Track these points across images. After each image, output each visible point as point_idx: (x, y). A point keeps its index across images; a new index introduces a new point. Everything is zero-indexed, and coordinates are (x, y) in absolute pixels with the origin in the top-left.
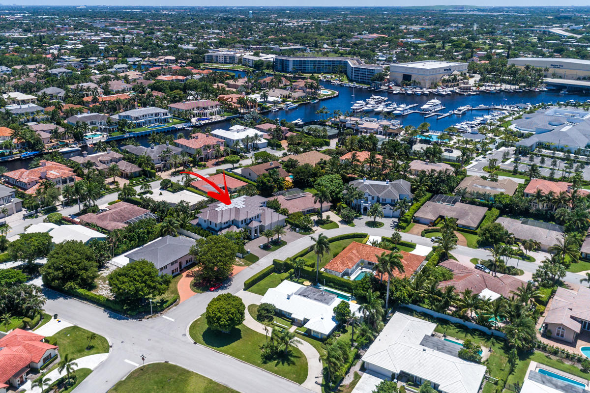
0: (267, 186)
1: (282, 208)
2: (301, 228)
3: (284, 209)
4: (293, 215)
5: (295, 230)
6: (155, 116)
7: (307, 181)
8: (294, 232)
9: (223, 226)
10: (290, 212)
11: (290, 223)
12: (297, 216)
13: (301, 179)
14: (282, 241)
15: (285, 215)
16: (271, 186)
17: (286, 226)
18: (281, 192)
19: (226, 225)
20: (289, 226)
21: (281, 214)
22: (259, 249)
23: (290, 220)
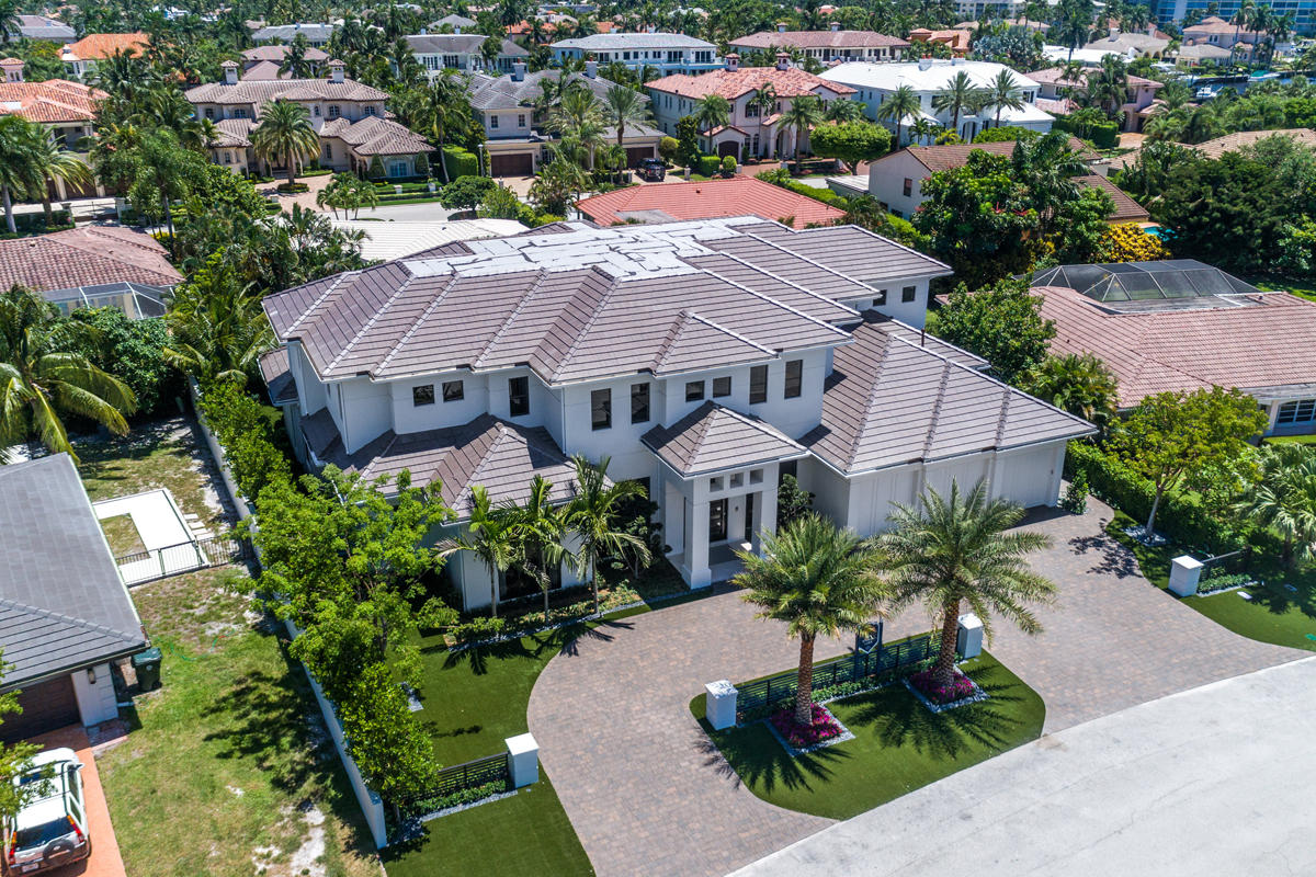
0: (985, 225)
1: (1056, 350)
2: (1226, 560)
3: (1072, 364)
4: (1164, 415)
5: (1158, 569)
6: (670, 61)
7: (1270, 235)
8: (1138, 585)
9: (411, 418)
10: (1127, 395)
11: (1109, 490)
12: (1199, 429)
13: (1228, 218)
14: (988, 667)
15: (1075, 408)
16: (1015, 230)
17: (1072, 507)
18: (1072, 270)
19: (442, 414)
20: (1097, 514)
21: (1047, 395)
22: (691, 732)
23: (1114, 465)
